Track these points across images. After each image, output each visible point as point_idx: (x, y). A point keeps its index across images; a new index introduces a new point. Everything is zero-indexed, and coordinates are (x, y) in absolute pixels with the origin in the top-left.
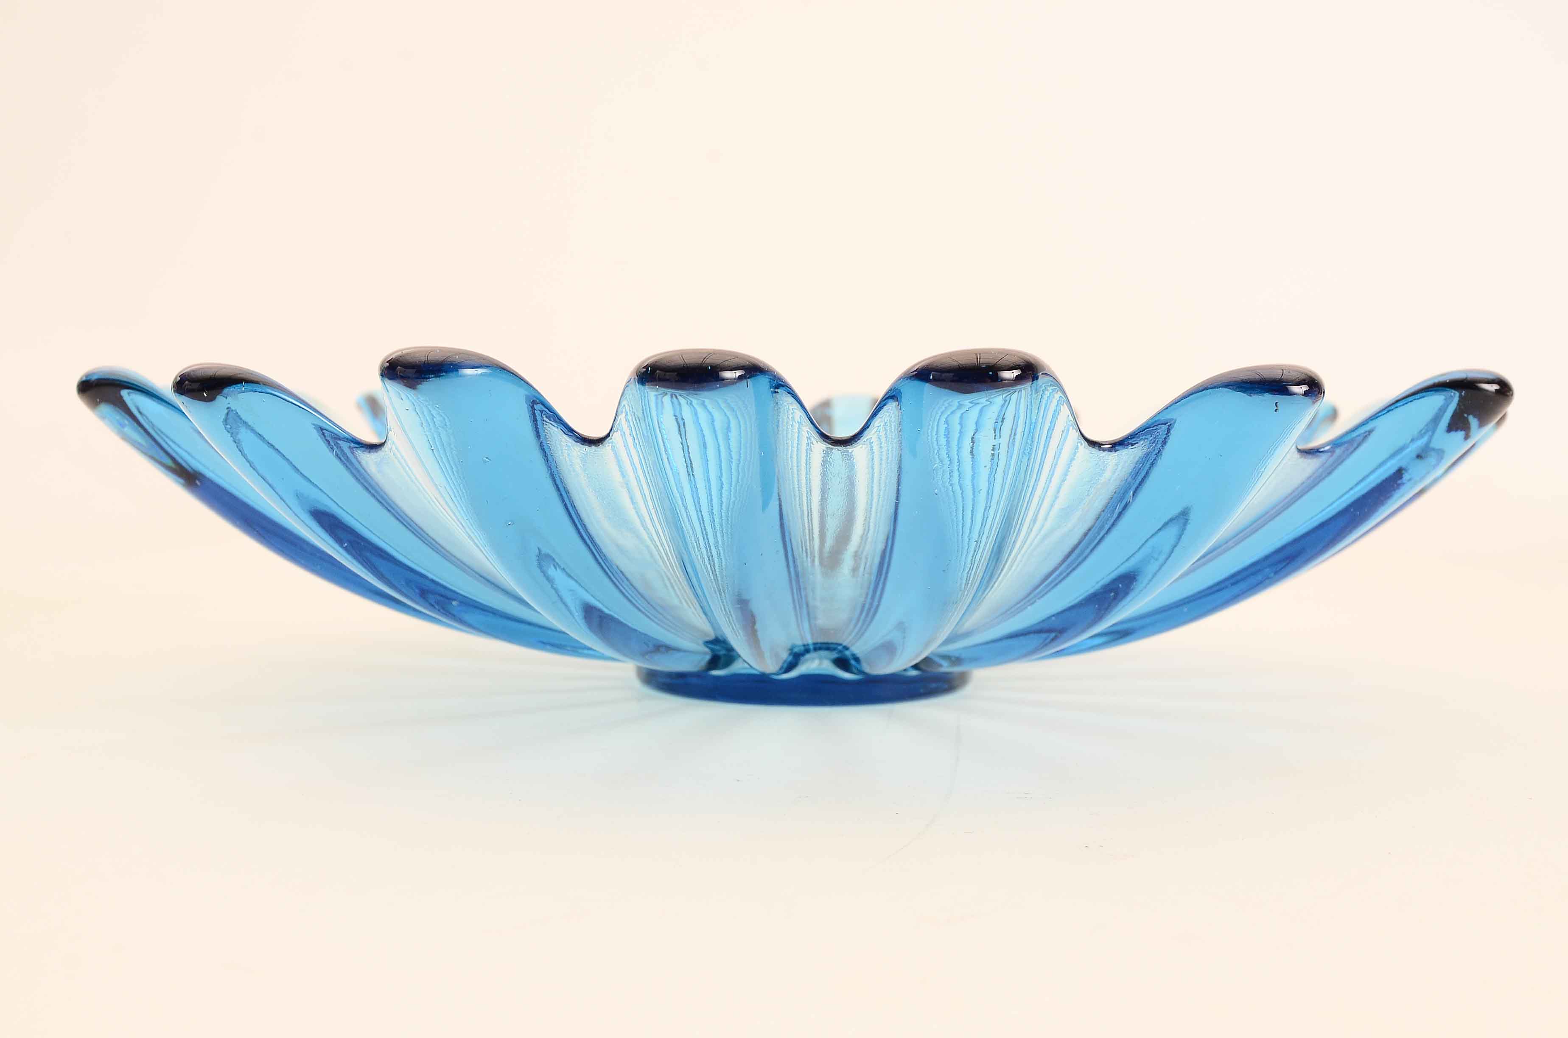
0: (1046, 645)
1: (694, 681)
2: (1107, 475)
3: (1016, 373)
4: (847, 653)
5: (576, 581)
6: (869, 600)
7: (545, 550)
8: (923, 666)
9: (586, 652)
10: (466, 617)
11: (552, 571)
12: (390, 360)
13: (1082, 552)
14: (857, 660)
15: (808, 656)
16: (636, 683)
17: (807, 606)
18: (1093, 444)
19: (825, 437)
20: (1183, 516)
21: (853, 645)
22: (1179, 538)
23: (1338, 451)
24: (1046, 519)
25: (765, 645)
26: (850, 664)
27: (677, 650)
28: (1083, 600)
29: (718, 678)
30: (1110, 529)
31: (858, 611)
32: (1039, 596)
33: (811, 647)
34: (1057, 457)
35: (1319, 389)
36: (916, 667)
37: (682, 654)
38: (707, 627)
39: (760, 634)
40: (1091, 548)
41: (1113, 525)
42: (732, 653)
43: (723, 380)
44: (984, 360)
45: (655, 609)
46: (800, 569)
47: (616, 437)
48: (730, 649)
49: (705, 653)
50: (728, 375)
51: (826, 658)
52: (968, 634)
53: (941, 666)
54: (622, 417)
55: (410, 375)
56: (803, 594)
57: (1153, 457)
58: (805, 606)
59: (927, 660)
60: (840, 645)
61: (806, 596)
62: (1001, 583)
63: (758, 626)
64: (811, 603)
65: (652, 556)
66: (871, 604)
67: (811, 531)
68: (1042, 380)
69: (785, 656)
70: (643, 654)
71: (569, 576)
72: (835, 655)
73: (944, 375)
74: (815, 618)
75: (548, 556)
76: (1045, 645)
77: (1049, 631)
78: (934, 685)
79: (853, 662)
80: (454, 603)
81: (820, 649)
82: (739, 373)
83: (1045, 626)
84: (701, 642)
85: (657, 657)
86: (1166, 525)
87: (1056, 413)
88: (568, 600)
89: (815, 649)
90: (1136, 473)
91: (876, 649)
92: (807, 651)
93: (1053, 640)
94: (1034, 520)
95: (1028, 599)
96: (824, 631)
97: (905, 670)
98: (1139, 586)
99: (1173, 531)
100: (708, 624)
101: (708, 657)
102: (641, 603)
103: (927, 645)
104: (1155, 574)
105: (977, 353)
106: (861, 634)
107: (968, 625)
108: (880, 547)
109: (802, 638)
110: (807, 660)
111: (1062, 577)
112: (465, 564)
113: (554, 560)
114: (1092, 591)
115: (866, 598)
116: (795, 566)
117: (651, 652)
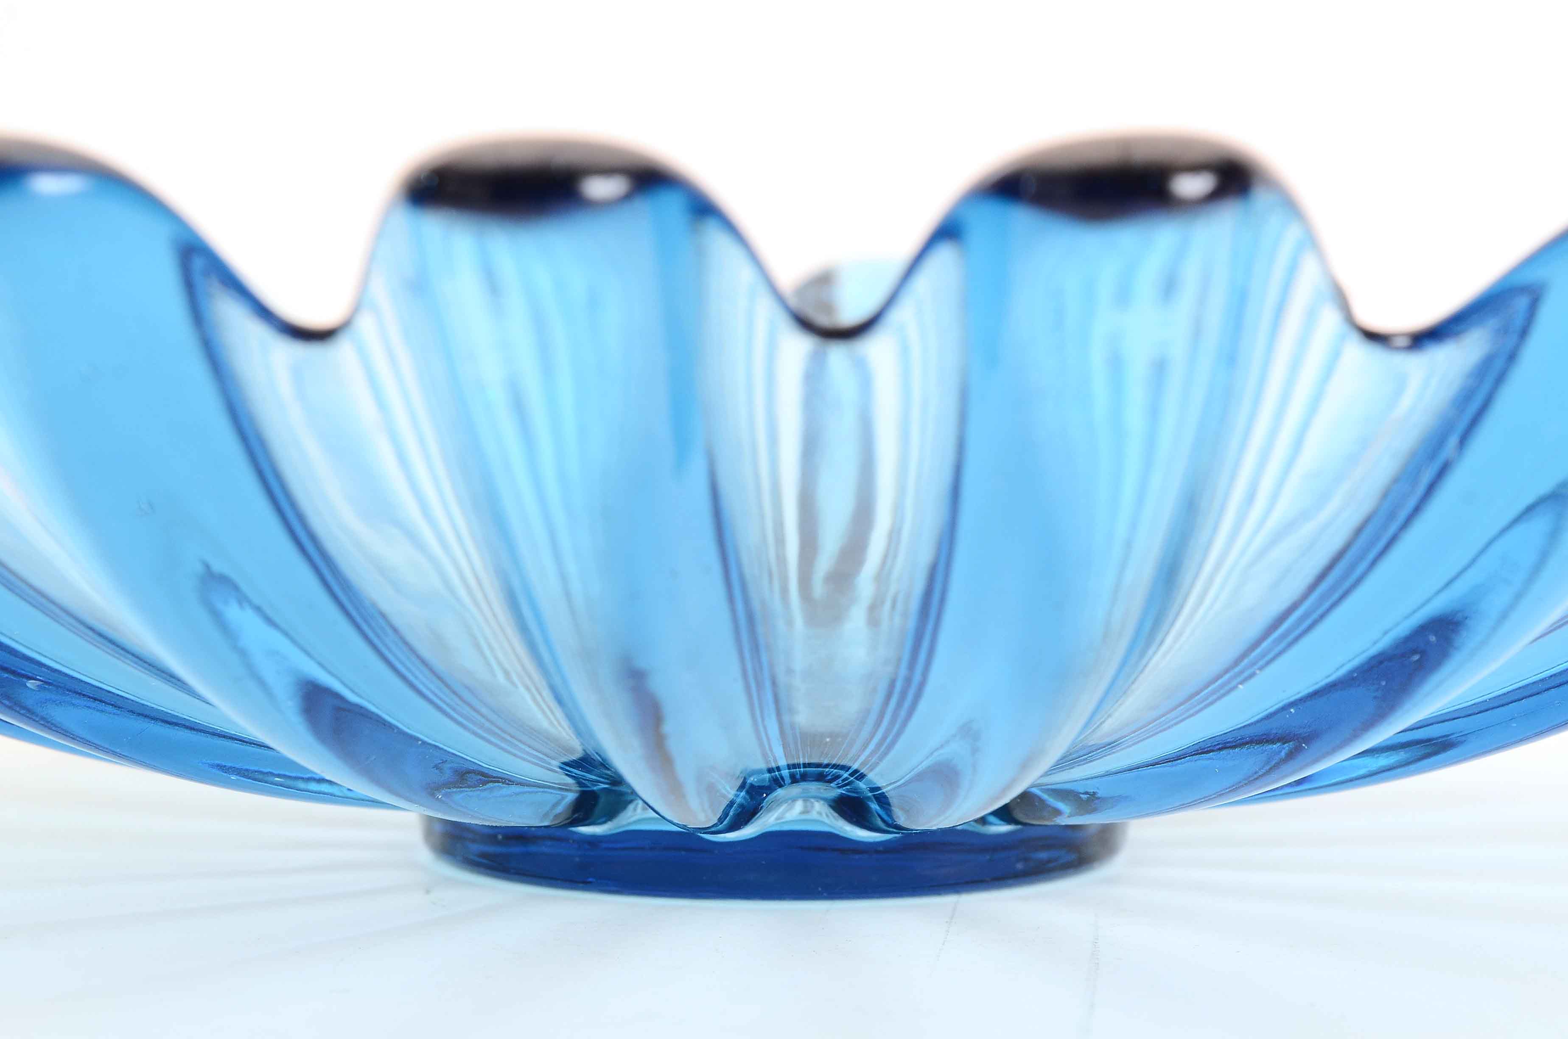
0: (1276, 766)
1: (545, 848)
2: (1407, 401)
4: (862, 785)
5: (286, 634)
6: (903, 671)
7: (218, 567)
8: (1019, 815)
9: (313, 786)
10: (58, 714)
11: (234, 613)
13: (1352, 567)
14: (883, 800)
15: (780, 792)
16: (425, 855)
17: (774, 683)
18: (1373, 337)
19: (805, 324)
21: (871, 769)
22: (1543, 558)
24: (1274, 497)
25: (685, 770)
26: (871, 808)
27: (507, 781)
28: (1356, 669)
29: (593, 841)
31: (879, 698)
32: (1261, 663)
33: (785, 773)
34: (1295, 367)
36: (1005, 813)
37: (514, 789)
38: (564, 732)
39: (673, 745)
40: (1371, 556)
41: (1417, 510)
42: (622, 788)
44: (1140, 155)
45: (454, 693)
46: (756, 605)
47: (365, 324)
48: (617, 780)
49: (564, 789)
51: (818, 798)
52: (1110, 746)
53: (1058, 812)
56: (764, 659)
57: (1499, 364)
58: (768, 684)
59: (1025, 797)
60: (845, 768)
61: (771, 666)
62: (1180, 634)
63: (668, 727)
64: (782, 678)
65: (446, 582)
66: (908, 681)
67: (779, 525)
68: (1261, 198)
69: (729, 791)
70: (432, 790)
71: (270, 622)
72: (834, 792)
74: (792, 711)
75: (224, 580)
76: (1273, 768)
77: (1283, 739)
78: (1043, 855)
79: (874, 806)
80: (31, 684)
81: (804, 778)
83: (1274, 726)
84: (555, 763)
85: (460, 796)
86: (1530, 510)
87: (1293, 268)
88: (269, 671)
89: (794, 780)
90: (1464, 397)
91: (920, 777)
92: (778, 783)
93: (1290, 756)
94: (1250, 497)
95: (1237, 670)
96: (810, 739)
97: (983, 821)
98: (1468, 640)
100: (565, 724)
101: (571, 797)
102: (422, 679)
103: (1025, 765)
104: (1504, 616)
105: (1126, 143)
106: (887, 746)
107: (1109, 726)
108: (925, 556)
109: (765, 755)
110: (778, 803)
111: (1308, 622)
112: (53, 602)
113: (236, 588)
114: (1374, 651)
115: (898, 666)
116: (747, 601)
117: (447, 785)
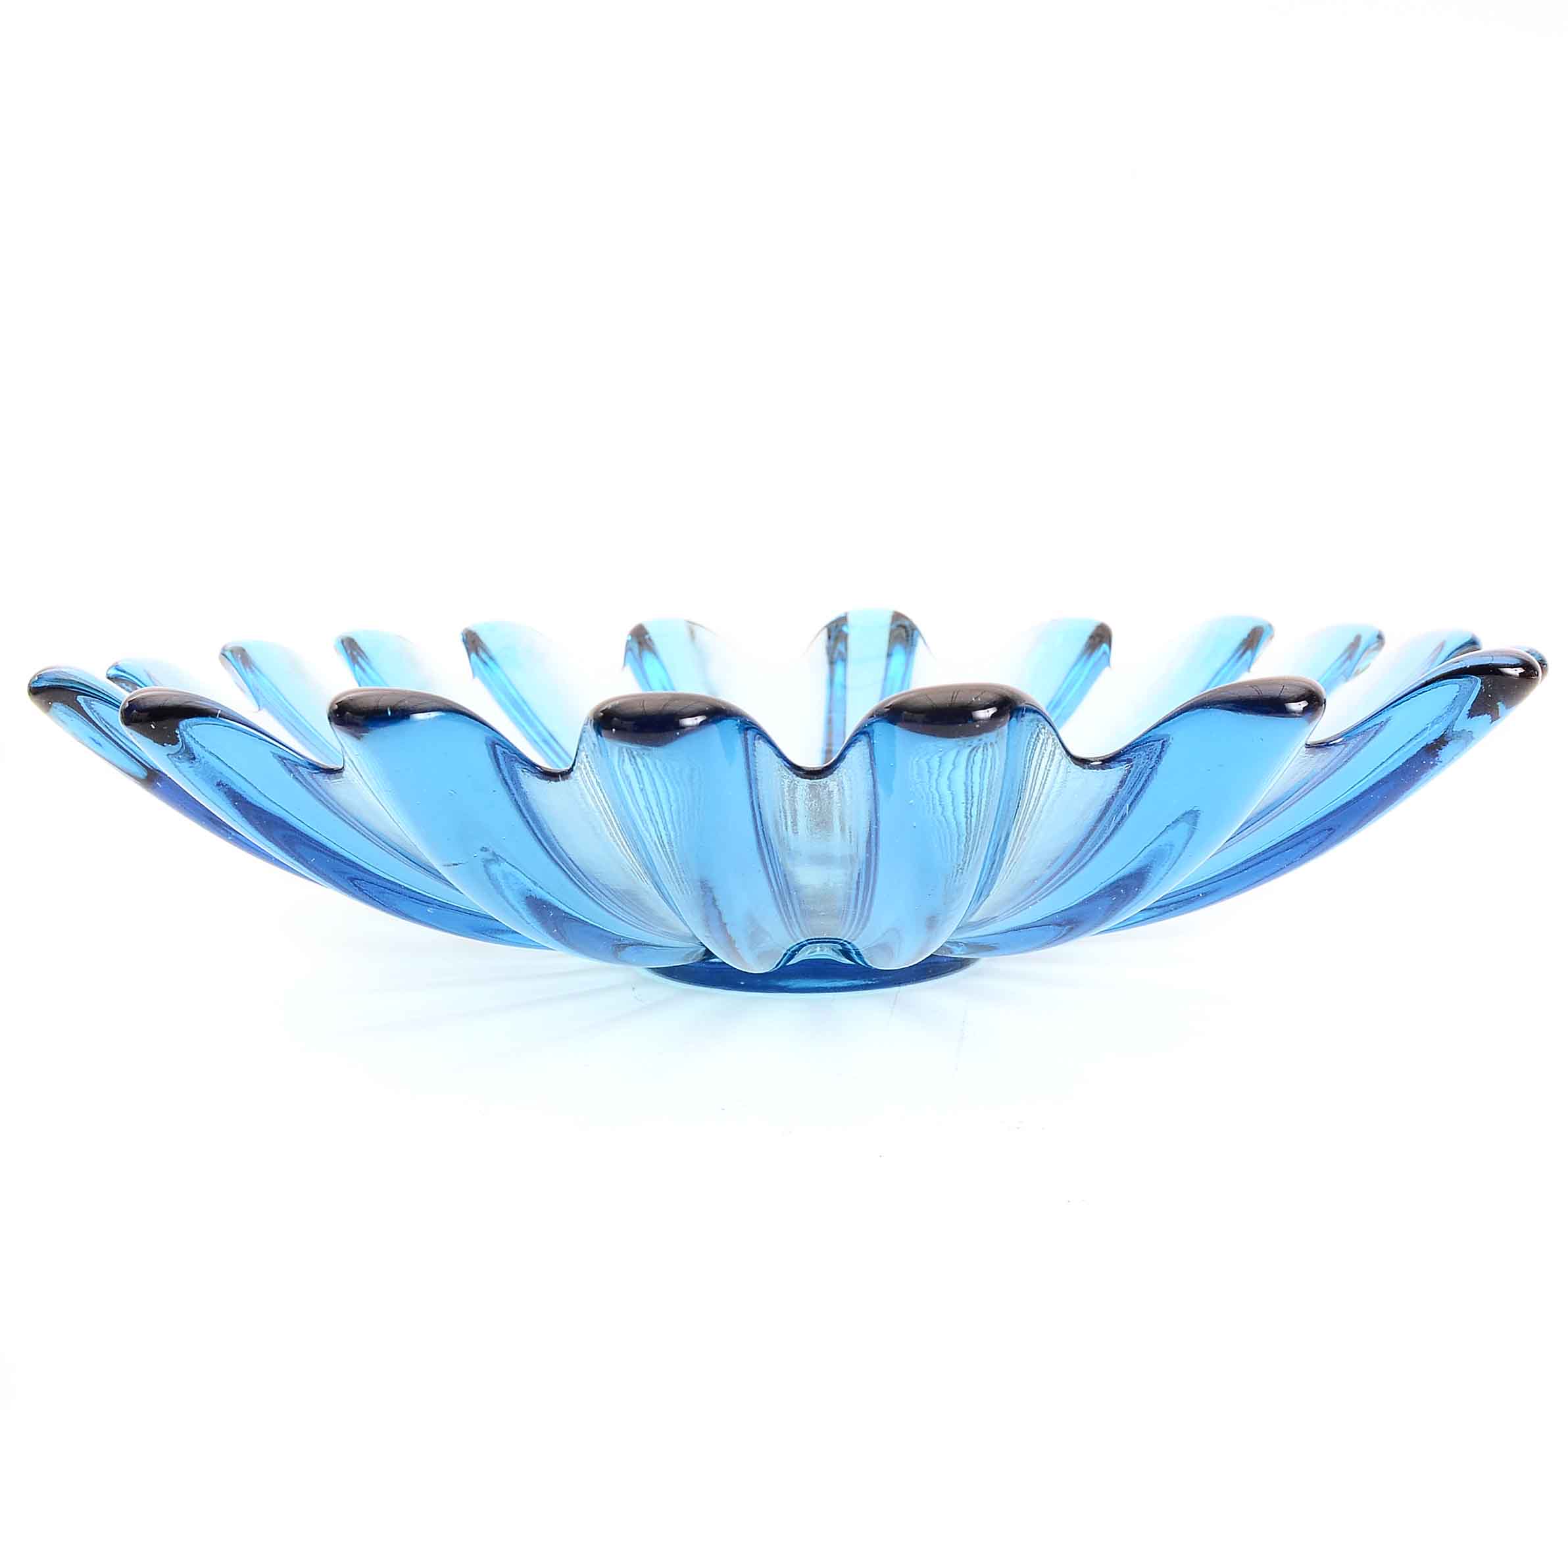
3: (992, 711)
12: (340, 703)
20: (1192, 816)
22: (1193, 831)
23: (1352, 743)
30: (1108, 838)
35: (1318, 701)
43: (684, 728)
47: (577, 772)
50: (688, 722)
54: (582, 755)
55: (359, 721)
57: (1148, 771)
73: (916, 716)
77: (1063, 923)
82: (700, 719)
86: (1175, 822)
90: (1132, 785)
99: (1183, 827)
